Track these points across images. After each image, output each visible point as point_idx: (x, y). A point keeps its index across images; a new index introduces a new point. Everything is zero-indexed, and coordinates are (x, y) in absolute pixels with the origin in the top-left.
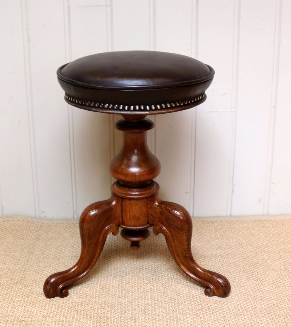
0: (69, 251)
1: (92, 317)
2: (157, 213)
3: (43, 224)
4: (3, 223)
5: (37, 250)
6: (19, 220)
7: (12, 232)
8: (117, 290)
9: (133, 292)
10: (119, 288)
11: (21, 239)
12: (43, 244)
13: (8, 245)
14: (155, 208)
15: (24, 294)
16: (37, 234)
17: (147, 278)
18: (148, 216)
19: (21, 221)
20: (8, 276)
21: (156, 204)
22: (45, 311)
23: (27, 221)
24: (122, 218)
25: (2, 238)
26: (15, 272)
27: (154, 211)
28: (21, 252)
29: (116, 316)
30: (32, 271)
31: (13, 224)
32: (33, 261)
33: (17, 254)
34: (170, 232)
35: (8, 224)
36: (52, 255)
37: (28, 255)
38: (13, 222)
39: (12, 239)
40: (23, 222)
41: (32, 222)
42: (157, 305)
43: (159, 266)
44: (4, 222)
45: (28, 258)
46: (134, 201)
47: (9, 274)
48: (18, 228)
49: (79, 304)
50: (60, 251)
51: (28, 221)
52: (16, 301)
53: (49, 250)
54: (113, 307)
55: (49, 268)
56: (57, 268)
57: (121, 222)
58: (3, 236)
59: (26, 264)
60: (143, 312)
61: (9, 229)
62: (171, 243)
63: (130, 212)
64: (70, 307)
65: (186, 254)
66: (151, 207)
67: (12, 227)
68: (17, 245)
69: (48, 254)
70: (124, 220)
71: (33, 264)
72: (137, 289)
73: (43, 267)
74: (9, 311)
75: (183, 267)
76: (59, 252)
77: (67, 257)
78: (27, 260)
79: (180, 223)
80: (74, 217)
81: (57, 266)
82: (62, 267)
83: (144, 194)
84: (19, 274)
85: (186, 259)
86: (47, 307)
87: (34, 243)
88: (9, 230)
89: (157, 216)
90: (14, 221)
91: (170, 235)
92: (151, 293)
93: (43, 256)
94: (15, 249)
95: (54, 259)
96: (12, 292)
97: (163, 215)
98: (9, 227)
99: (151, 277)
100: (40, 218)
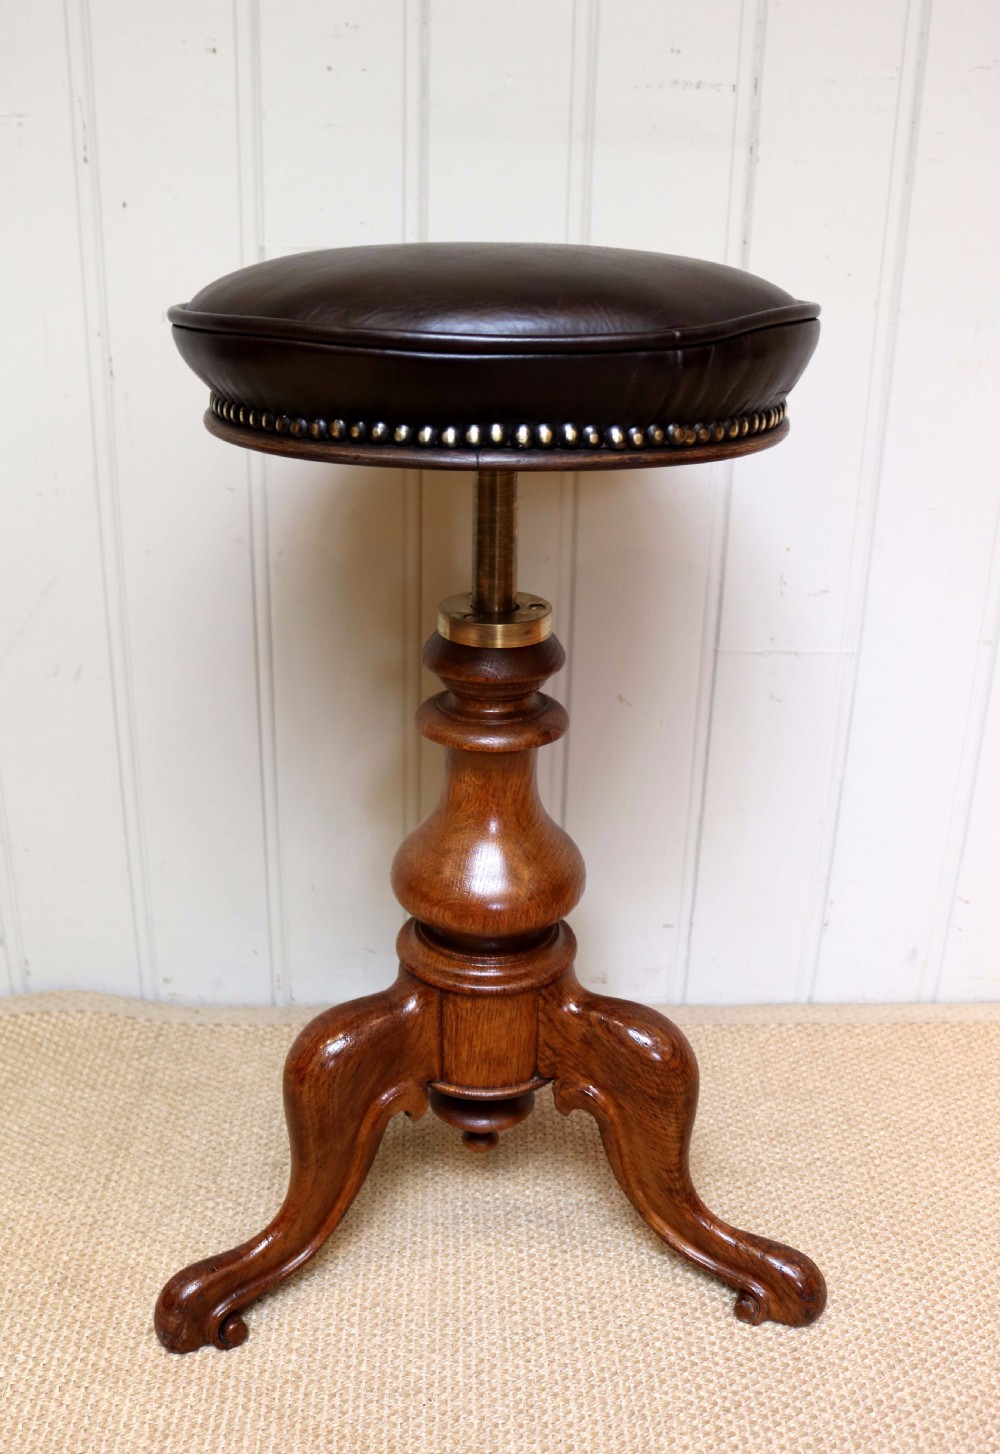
0: (253, 1139)
1: (336, 1438)
2: (573, 1040)
3: (166, 1026)
4: (29, 1018)
5: (140, 1135)
6: (82, 1011)
7: (58, 1057)
8: (427, 1318)
9: (484, 1325)
10: (434, 1306)
11: (88, 1085)
12: (162, 1108)
13: (38, 1109)
14: (562, 1022)
15: (88, 1333)
16: (142, 1067)
17: (534, 1265)
18: (537, 1051)
19: (89, 1014)
21: (570, 1011)
22: (163, 1412)
23: (111, 1015)
24: (442, 1059)
25: (21, 1082)
27: (559, 1033)
28: (86, 1143)
29: (423, 1435)
31: (60, 1025)
32: (124, 1182)
33: (70, 1154)
34: (620, 1107)
35: (44, 1025)
36: (193, 1155)
37: (110, 1157)
38: (63, 1017)
39: (55, 1085)
40: (96, 1017)
41: (129, 1018)
42: (572, 1388)
43: (572, 1212)
44: (33, 1015)
45: (107, 1171)
46: (487, 1003)
47: (36, 1243)
48: (80, 1040)
49: (286, 1382)
50: (222, 1141)
51: (115, 1015)
52: (53, 1365)
53: (185, 1133)
54: (412, 1392)
55: (180, 1212)
56: (210, 1213)
57: (438, 1074)
58: (25, 1072)
59: (98, 1195)
60: (522, 1416)
61: (45, 1044)
62: (617, 1142)
63: (471, 1040)
64: (254, 1391)
65: (672, 1180)
66: (551, 1021)
67: (56, 1039)
68: (70, 1112)
69: (179, 1151)
70: (447, 1064)
71: (126, 1194)
72: (497, 1311)
73: (159, 1207)
74: (27, 1408)
75: (657, 1221)
76: (220, 1144)
77: (247, 1168)
78: (102, 1180)
79: (657, 1079)
80: (272, 997)
81: (210, 1204)
82: (227, 1209)
83: (526, 975)
84: (72, 1239)
85: (673, 1197)
86: (168, 1390)
87: (132, 1104)
88: (48, 1049)
89: (569, 1049)
90: (66, 1013)
91: (616, 1119)
92: (549, 1330)
93: (160, 1163)
94: (62, 1132)
95: (200, 1176)
96: (45, 1319)
97: (595, 1050)
98: (48, 1036)
99: (545, 1261)
100: (157, 1003)
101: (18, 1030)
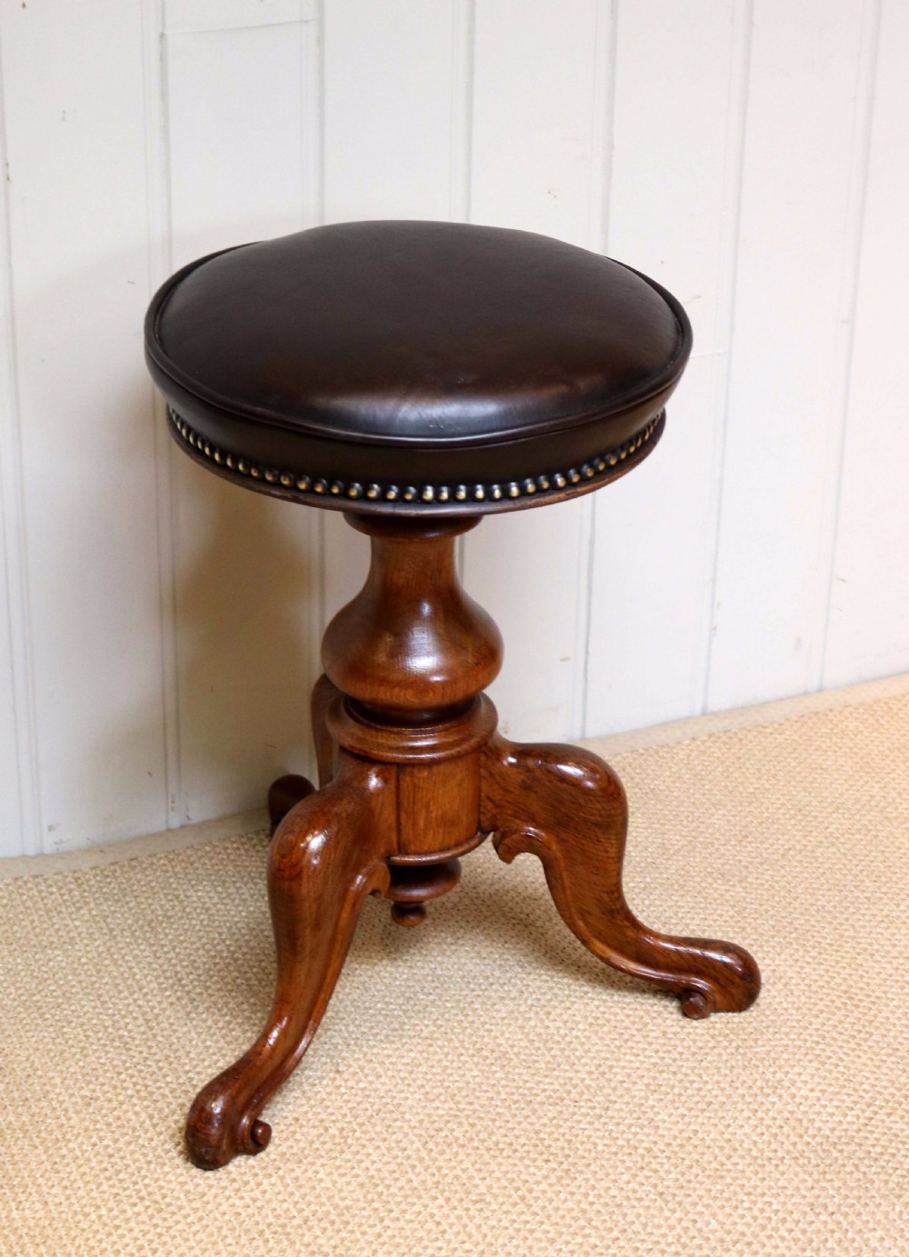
2: (511, 789)
14: (501, 774)
18: (479, 806)
21: (511, 764)
24: (399, 832)
27: (499, 785)
34: (561, 841)
46: (441, 768)
57: (395, 846)
62: (561, 878)
63: (427, 806)
65: (612, 900)
66: (491, 774)
70: (404, 835)
75: (599, 946)
79: (598, 806)
85: (614, 918)
89: (508, 798)
91: (559, 855)
97: (536, 793)
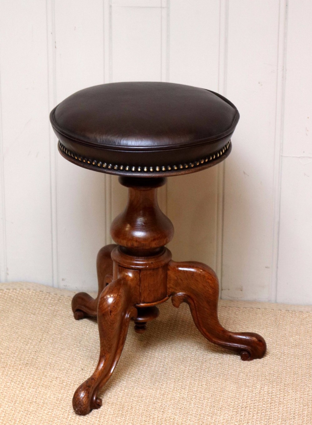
0: (95, 332)
3: (62, 297)
4: (8, 291)
5: (52, 329)
6: (29, 289)
7: (20, 304)
10: (152, 379)
11: (32, 314)
12: (61, 321)
13: (14, 320)
15: (36, 377)
16: (53, 309)
17: (189, 371)
19: (32, 290)
20: (15, 355)
23: (41, 291)
25: (6, 311)
26: (24, 352)
28: (32, 330)
29: (142, 406)
30: (45, 353)
31: (21, 293)
32: (47, 341)
33: (27, 332)
35: (14, 293)
36: (72, 336)
37: (42, 334)
38: (22, 291)
39: (20, 313)
40: (34, 292)
41: (48, 293)
42: (194, 401)
43: (208, 360)
44: (9, 290)
45: (41, 338)
47: (17, 354)
48: (29, 299)
50: (83, 332)
51: (42, 291)
52: (25, 383)
53: (69, 329)
54: (141, 397)
55: (67, 350)
56: (78, 351)
58: (8, 308)
59: (37, 344)
60: (175, 405)
61: (15, 299)
67: (19, 298)
68: (26, 321)
69: (67, 334)
71: (47, 345)
72: (173, 381)
73: (59, 349)
74: (18, 392)
76: (82, 333)
77: (92, 340)
78: (39, 340)
81: (78, 349)
82: (84, 350)
84: (29, 354)
86: (62, 391)
87: (49, 320)
88: (16, 301)
90: (23, 289)
92: (189, 387)
93: (60, 337)
94: (23, 326)
95: (75, 341)
96: (22, 373)
98: (16, 297)
99: (194, 371)
100: (59, 288)
101: (4, 294)
